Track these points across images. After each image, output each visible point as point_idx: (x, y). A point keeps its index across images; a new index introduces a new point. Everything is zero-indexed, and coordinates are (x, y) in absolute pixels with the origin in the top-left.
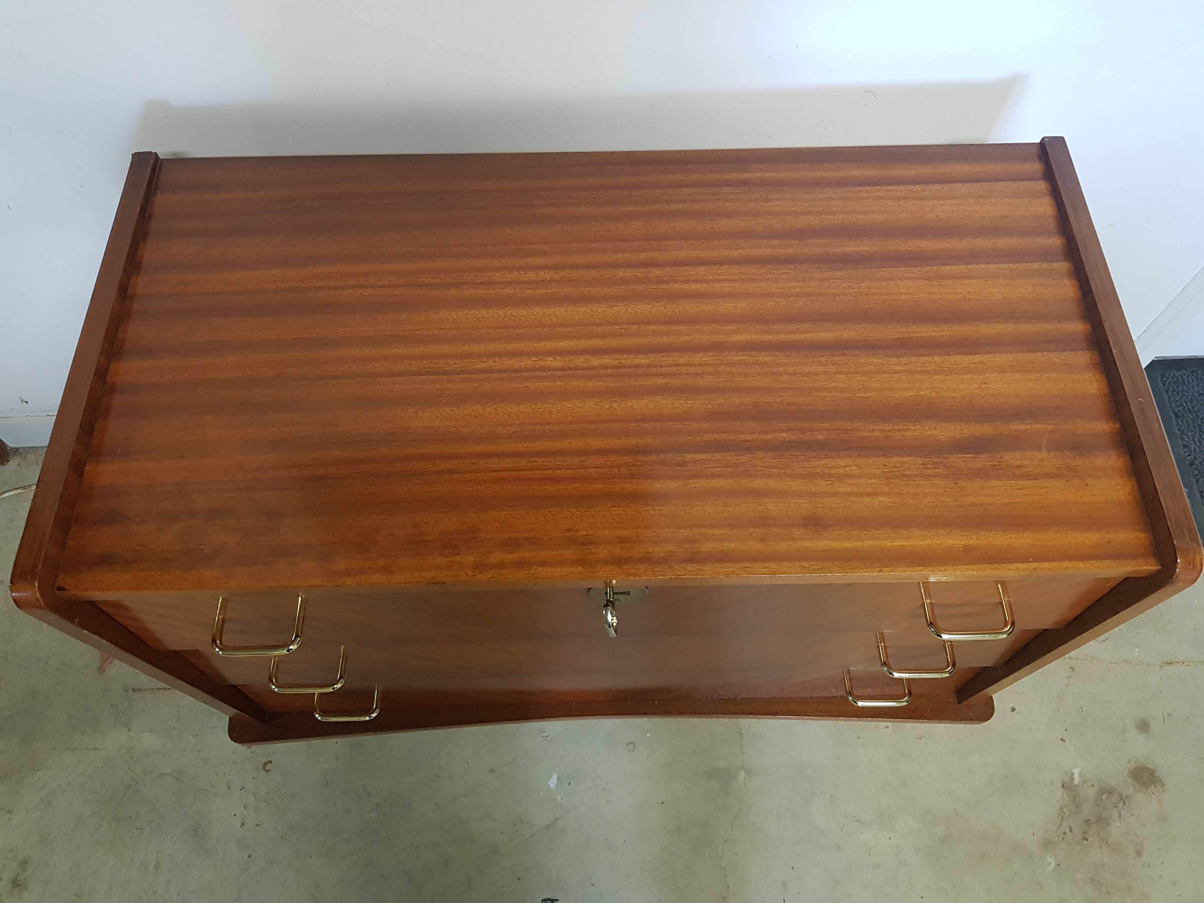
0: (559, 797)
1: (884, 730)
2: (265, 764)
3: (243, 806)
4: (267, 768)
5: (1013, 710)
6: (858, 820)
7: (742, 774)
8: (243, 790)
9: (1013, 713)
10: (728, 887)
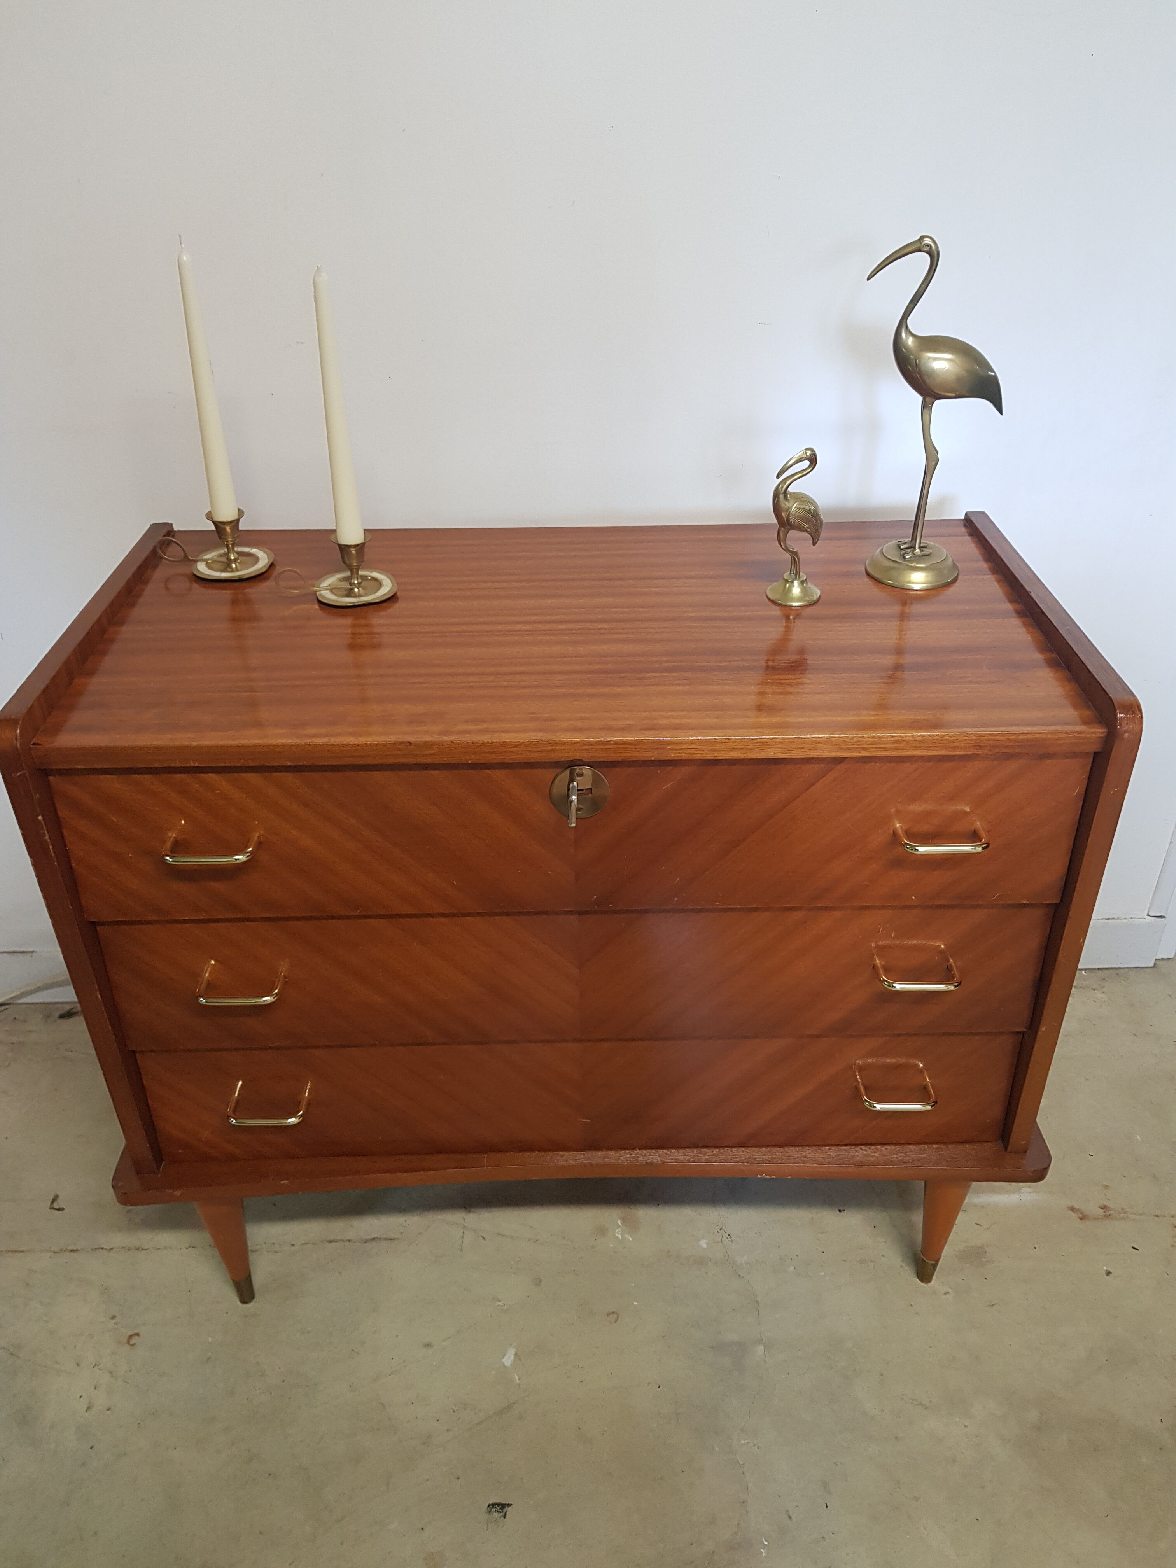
0: (516, 1376)
1: (944, 1296)
2: (131, 1337)
3: (93, 1386)
4: (132, 1342)
5: (1109, 1273)
6: (920, 1404)
7: (760, 1349)
8: (96, 1367)
9: (1108, 1278)
10: (748, 1488)
